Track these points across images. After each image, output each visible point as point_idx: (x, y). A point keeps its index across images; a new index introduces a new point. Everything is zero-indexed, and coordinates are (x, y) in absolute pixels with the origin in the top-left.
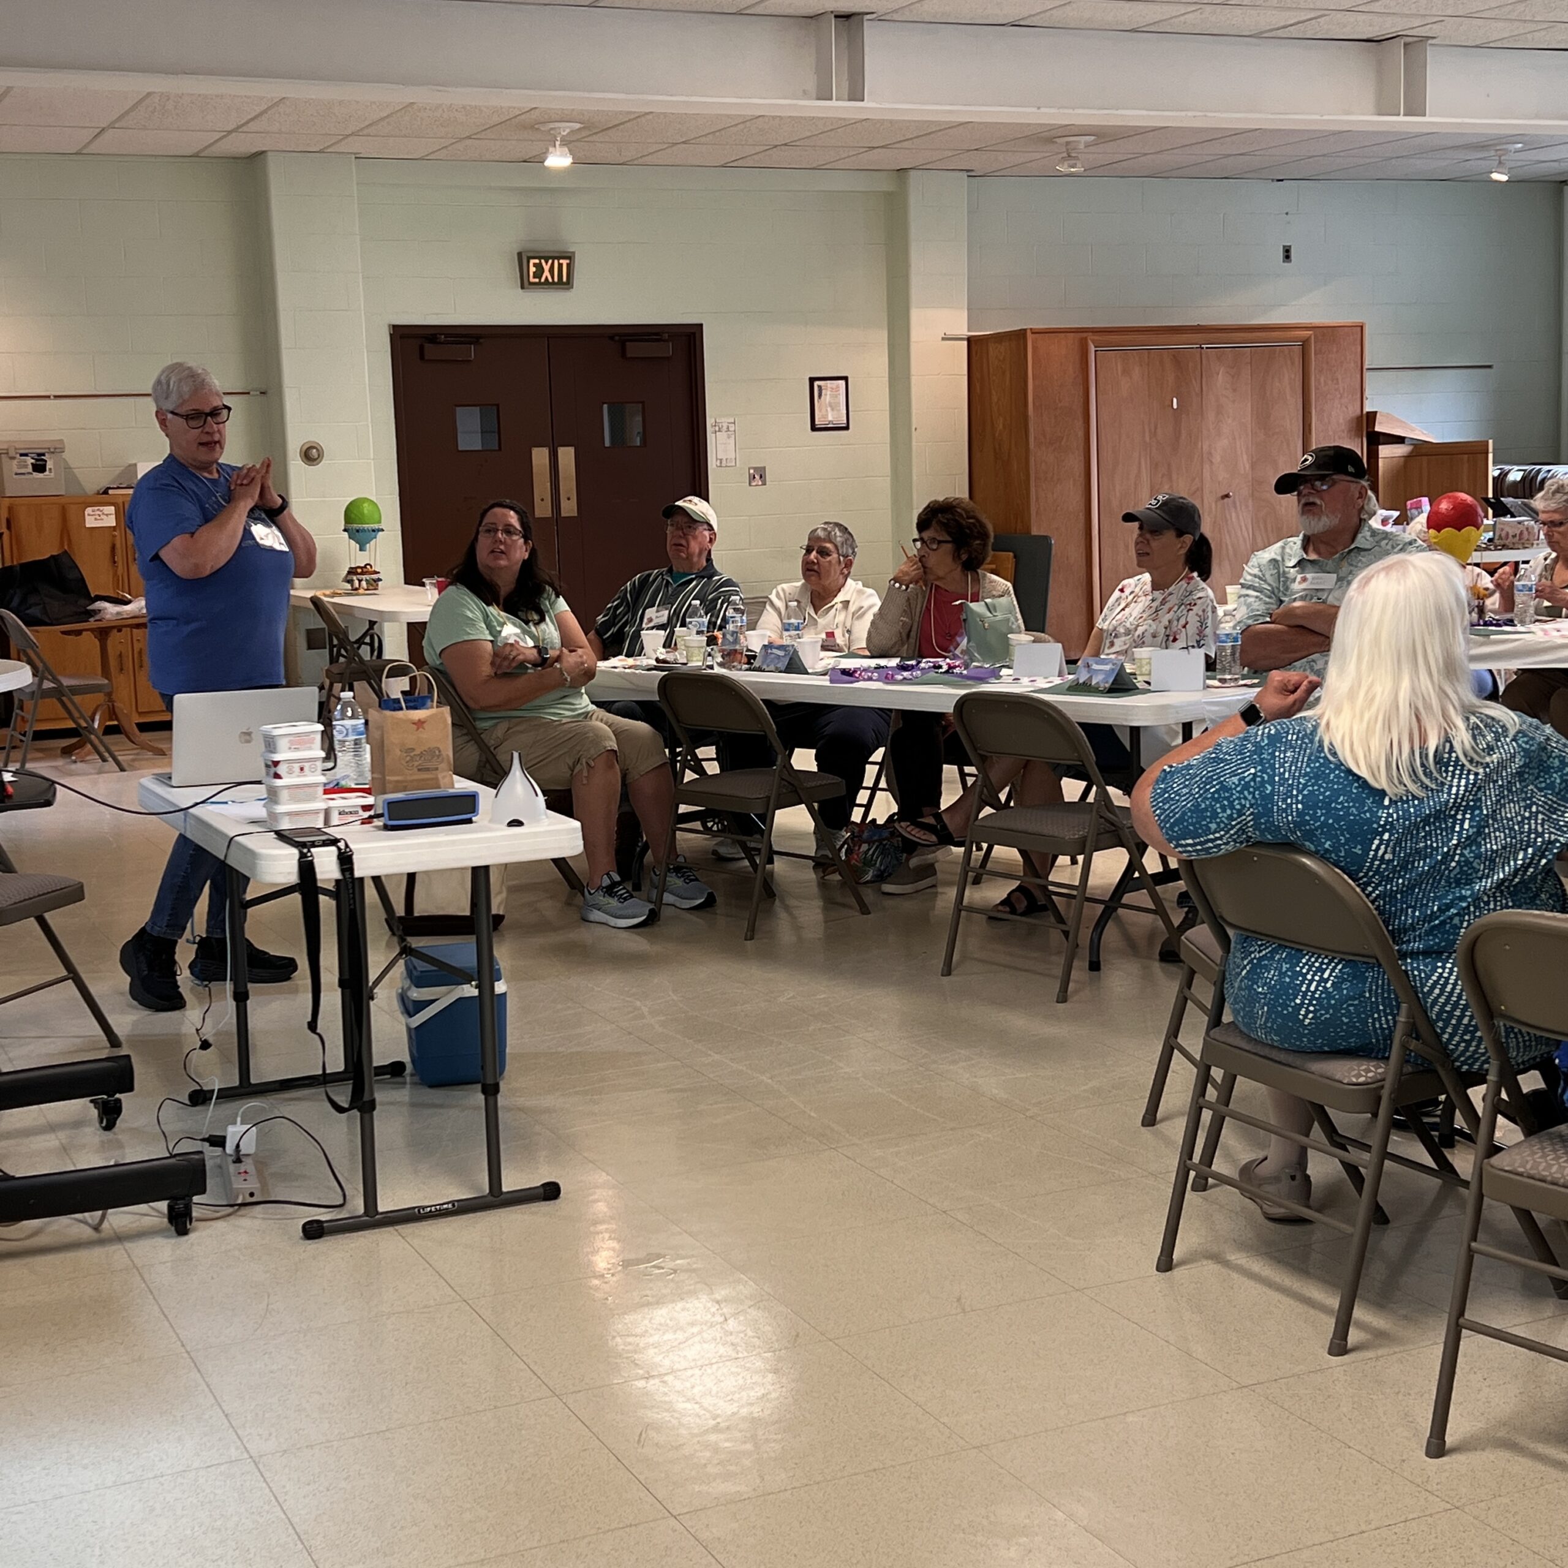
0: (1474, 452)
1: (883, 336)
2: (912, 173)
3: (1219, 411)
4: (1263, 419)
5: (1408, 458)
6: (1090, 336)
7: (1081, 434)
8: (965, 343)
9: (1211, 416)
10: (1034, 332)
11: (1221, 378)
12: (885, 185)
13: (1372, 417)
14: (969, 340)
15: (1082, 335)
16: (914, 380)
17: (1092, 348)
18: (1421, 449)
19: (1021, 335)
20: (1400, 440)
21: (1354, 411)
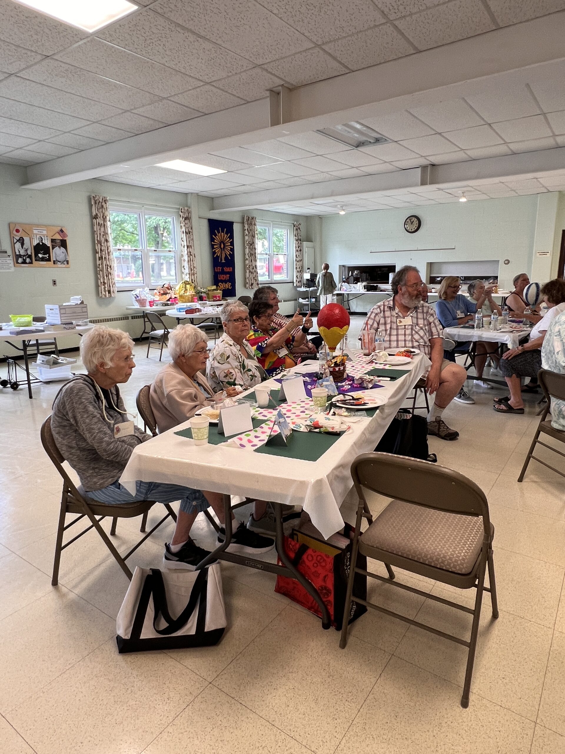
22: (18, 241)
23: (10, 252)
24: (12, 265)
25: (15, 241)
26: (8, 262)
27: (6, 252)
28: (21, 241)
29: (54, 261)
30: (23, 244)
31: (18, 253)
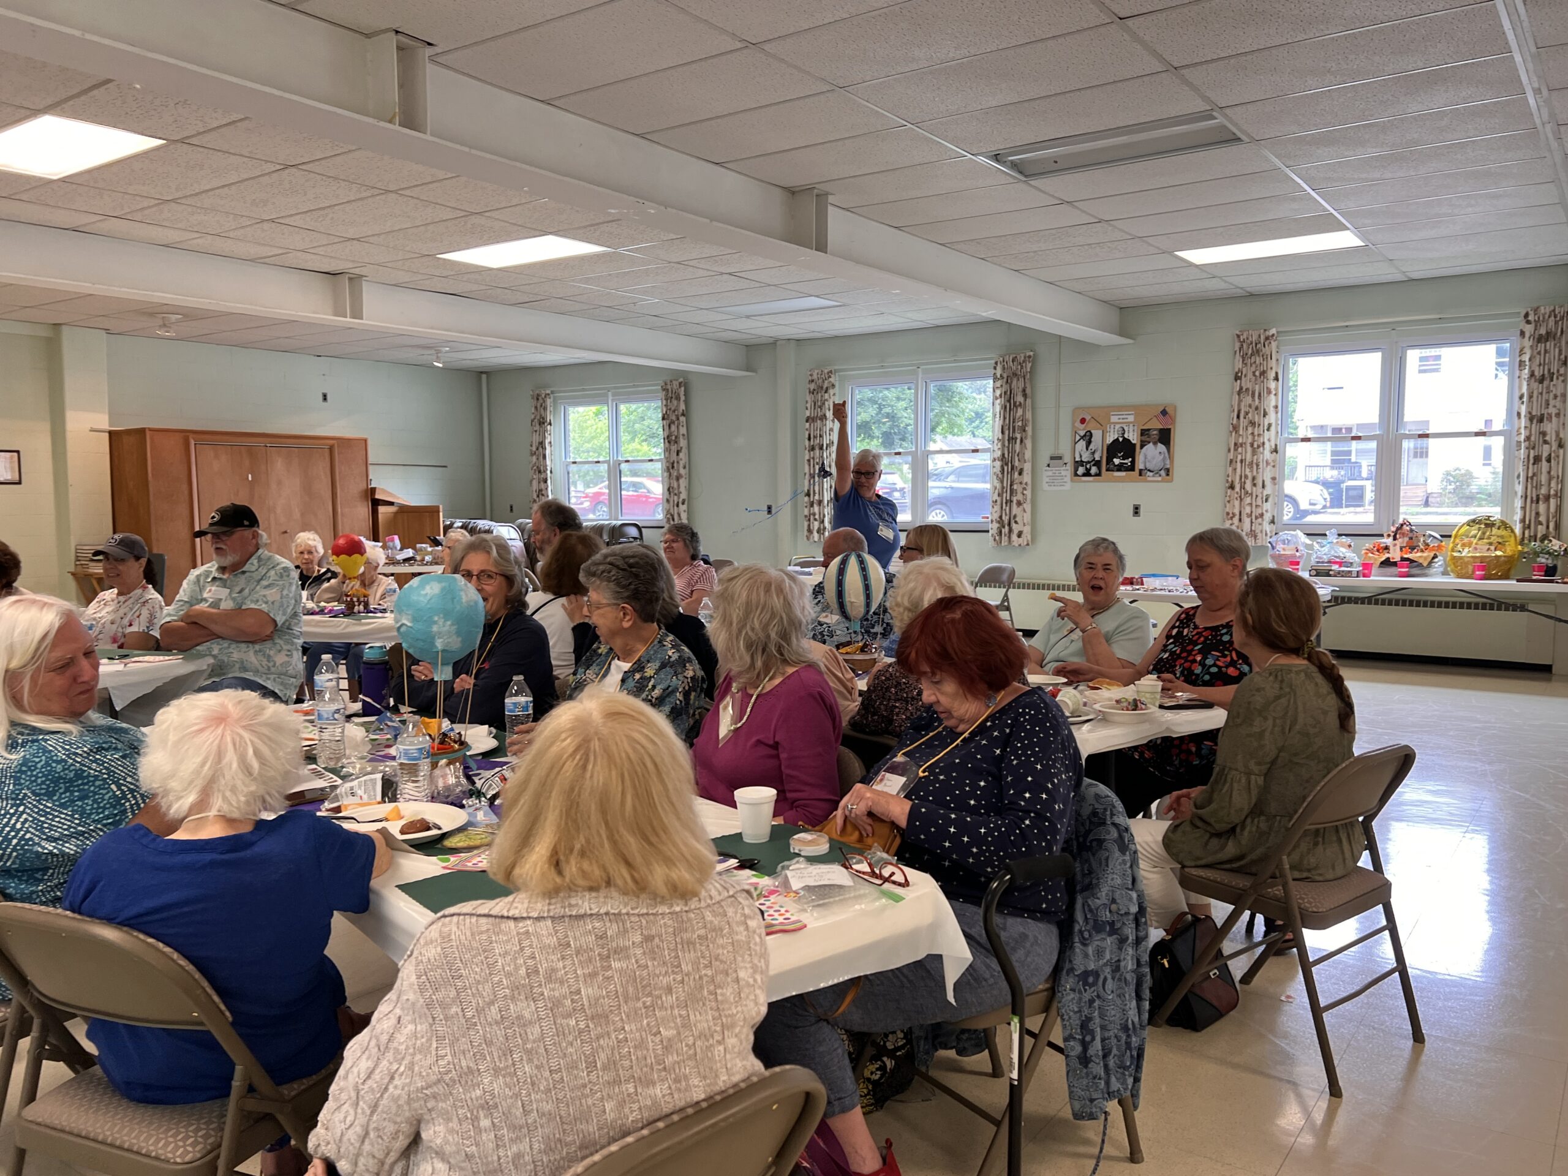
0: (433, 511)
1: (45, 427)
2: (64, 327)
3: (279, 483)
4: (307, 488)
5: (396, 514)
6: (191, 436)
7: (186, 492)
8: (107, 435)
9: (274, 486)
10: (151, 430)
11: (279, 465)
12: (44, 332)
13: (373, 490)
14: (110, 433)
15: (185, 435)
16: (69, 454)
17: (192, 443)
18: (404, 510)
19: (141, 432)
20: (391, 504)
21: (363, 486)
22: (1082, 438)
23: (1068, 458)
24: (1068, 479)
25: (1078, 438)
26: (1063, 473)
27: (1060, 458)
28: (1088, 438)
29: (1141, 471)
30: (1089, 443)
31: (1078, 459)
